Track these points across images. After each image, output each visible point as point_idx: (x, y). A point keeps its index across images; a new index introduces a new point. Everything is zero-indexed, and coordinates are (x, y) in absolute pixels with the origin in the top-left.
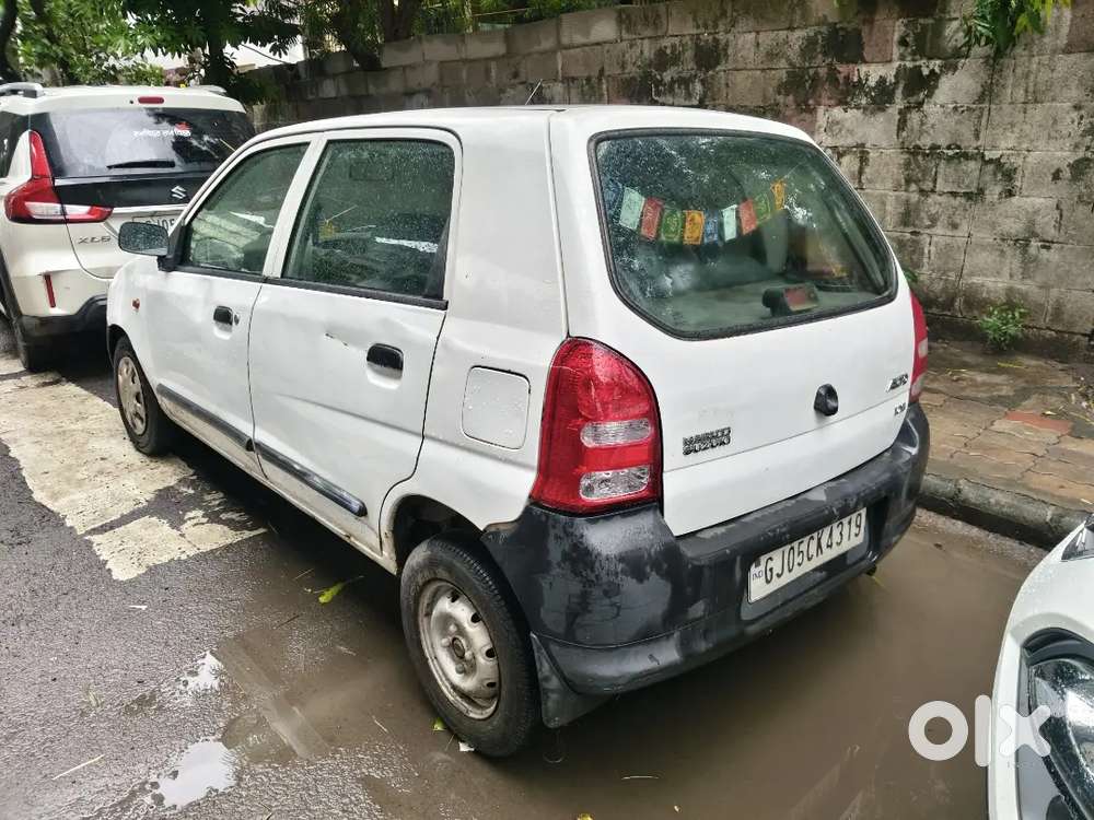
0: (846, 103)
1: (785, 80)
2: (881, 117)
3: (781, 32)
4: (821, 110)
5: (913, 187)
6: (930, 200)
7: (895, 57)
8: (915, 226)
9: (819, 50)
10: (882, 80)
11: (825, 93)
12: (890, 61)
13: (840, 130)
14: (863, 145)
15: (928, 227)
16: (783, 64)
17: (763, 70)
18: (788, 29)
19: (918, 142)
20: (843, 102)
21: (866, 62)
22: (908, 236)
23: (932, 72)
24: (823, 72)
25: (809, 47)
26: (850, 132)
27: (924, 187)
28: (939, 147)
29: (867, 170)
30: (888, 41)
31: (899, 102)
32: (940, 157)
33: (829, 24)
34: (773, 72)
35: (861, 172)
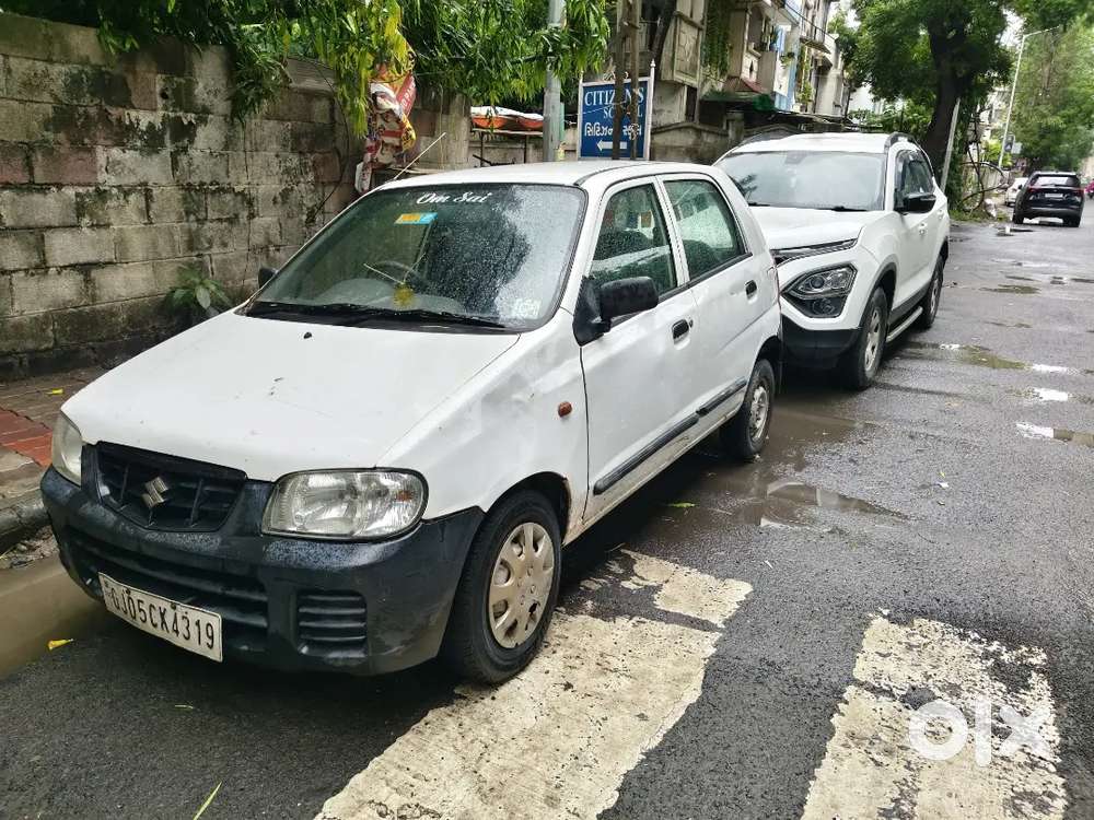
0: (123, 145)
1: (51, 116)
2: (156, 159)
3: (38, 63)
4: (99, 149)
5: (192, 218)
6: (205, 227)
7: (160, 106)
8: (197, 249)
9: (85, 90)
10: (151, 126)
11: (100, 132)
12: (155, 110)
13: (123, 171)
14: (145, 184)
15: (208, 249)
16: (46, 97)
17: (21, 101)
18: (46, 61)
19: (189, 181)
20: (121, 144)
21: (134, 108)
22: (195, 259)
23: (190, 122)
24: (93, 111)
25: (74, 84)
26: (132, 171)
27: (200, 217)
28: (204, 184)
29: (154, 206)
30: (151, 93)
31: (169, 147)
32: (206, 192)
33: (93, 66)
34: (36, 106)
35: (148, 208)
